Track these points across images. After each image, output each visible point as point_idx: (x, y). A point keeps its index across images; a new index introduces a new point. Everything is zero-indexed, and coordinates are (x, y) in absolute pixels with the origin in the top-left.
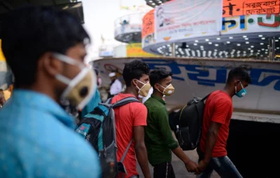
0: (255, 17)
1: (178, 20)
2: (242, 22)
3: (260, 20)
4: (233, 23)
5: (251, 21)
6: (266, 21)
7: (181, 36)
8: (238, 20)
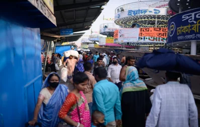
0: (148, 37)
1: (126, 36)
2: (144, 38)
3: (149, 38)
4: (142, 38)
5: (147, 38)
6: (151, 39)
7: (126, 41)
8: (143, 38)
